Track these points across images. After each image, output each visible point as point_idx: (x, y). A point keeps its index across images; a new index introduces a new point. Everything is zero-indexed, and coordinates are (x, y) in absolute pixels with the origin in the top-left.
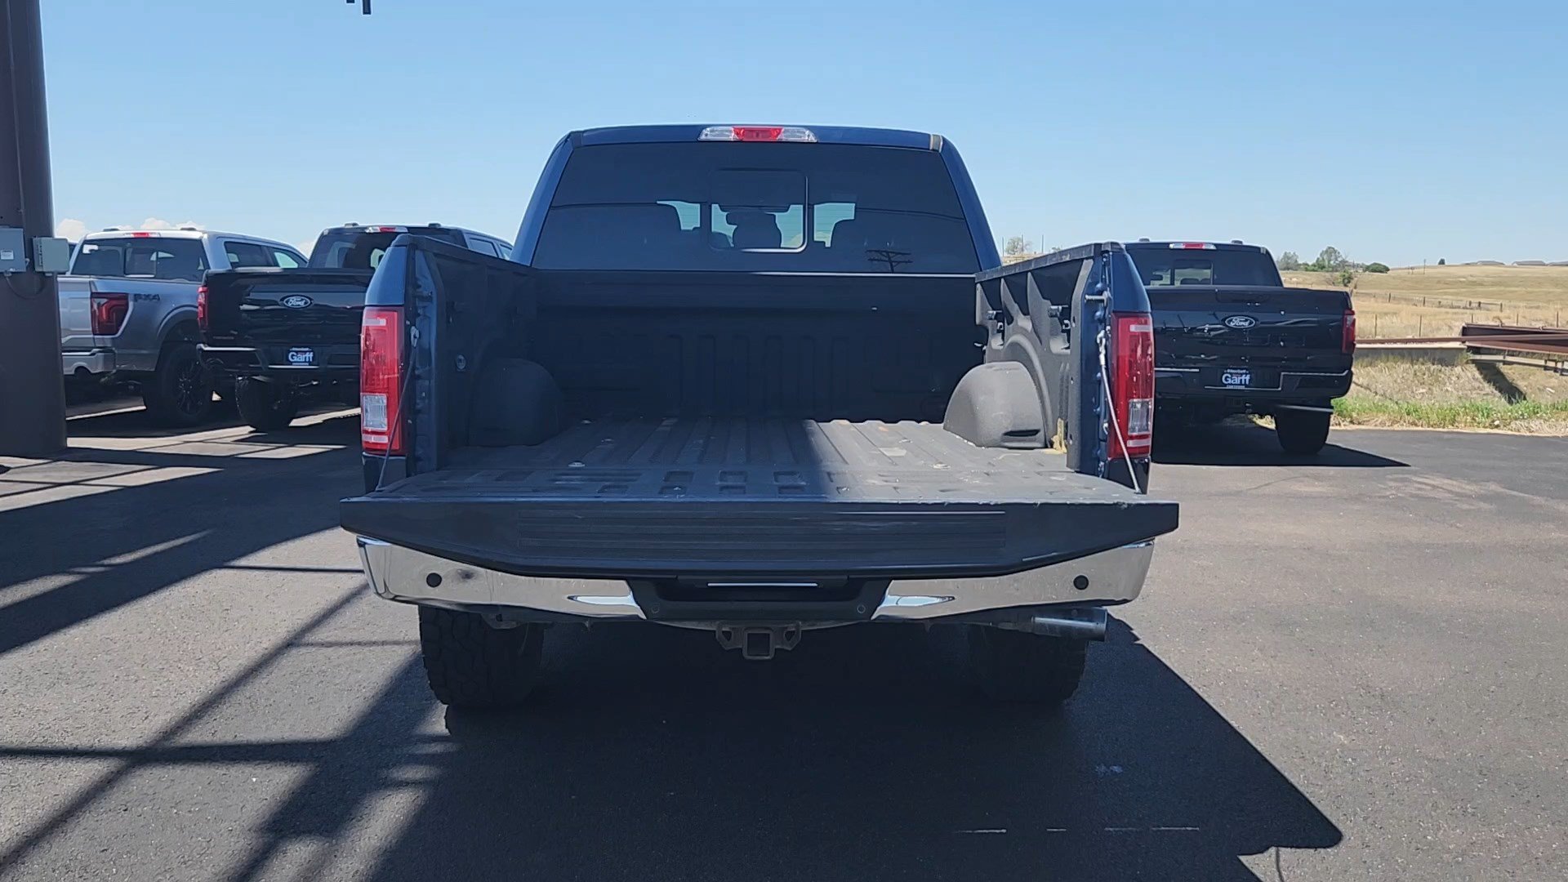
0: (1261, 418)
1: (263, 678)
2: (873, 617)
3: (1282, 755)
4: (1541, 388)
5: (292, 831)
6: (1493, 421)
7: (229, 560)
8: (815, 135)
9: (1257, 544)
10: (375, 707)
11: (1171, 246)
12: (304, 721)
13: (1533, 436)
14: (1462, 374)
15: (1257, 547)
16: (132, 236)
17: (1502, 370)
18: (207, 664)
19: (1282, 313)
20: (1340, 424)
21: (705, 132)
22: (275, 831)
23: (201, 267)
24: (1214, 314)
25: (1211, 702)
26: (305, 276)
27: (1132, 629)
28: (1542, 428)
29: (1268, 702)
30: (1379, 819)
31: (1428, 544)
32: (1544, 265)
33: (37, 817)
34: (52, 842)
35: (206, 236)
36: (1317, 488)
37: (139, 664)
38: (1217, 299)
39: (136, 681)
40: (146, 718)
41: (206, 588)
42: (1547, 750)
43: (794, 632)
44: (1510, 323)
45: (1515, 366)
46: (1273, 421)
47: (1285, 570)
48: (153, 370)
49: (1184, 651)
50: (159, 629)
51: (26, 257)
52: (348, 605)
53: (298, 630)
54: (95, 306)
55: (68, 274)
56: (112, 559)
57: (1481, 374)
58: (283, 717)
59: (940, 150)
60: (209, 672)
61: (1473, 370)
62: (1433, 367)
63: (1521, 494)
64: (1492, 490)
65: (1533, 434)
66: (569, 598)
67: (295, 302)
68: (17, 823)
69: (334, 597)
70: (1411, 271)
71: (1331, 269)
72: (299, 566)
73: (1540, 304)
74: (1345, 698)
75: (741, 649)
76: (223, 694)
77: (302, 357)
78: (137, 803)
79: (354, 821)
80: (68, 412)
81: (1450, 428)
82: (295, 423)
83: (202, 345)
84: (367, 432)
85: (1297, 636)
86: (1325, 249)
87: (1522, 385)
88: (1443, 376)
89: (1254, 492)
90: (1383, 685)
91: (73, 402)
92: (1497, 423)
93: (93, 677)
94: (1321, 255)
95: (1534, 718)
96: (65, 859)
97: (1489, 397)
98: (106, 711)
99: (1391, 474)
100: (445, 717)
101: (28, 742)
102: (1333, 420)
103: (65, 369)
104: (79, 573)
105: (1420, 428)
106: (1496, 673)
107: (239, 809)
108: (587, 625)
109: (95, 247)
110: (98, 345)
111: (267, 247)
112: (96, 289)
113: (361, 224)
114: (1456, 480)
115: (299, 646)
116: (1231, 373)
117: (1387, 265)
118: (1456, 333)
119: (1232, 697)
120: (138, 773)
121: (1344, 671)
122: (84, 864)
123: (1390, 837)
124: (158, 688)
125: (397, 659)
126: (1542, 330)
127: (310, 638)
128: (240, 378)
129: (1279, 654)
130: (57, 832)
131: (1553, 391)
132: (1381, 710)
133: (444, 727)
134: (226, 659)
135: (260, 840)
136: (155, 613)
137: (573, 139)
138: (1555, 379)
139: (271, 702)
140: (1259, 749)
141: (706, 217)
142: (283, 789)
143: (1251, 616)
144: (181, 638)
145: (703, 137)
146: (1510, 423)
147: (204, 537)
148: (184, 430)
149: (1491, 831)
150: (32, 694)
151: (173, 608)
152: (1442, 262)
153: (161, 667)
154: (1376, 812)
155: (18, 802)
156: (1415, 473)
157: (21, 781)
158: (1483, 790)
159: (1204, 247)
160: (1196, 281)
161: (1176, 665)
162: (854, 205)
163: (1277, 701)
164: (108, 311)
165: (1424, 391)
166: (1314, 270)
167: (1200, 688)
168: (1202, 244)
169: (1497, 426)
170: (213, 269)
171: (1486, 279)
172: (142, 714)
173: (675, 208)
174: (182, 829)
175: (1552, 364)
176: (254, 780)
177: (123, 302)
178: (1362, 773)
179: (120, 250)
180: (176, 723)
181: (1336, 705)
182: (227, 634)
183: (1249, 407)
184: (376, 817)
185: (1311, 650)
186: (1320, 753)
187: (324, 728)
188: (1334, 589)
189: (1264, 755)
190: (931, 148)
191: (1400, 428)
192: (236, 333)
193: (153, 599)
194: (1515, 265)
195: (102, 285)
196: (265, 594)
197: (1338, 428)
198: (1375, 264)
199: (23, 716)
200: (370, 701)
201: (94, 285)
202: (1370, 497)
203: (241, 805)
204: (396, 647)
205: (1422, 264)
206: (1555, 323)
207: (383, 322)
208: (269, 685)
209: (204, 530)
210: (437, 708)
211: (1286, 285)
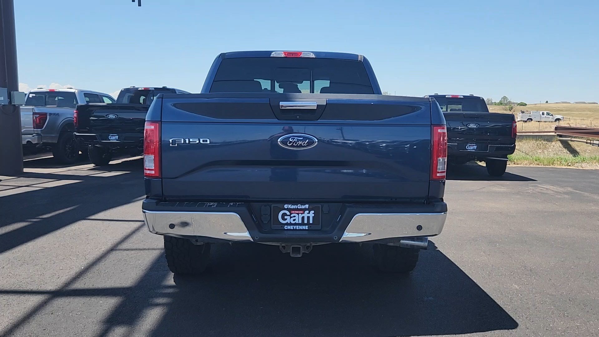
0: (481, 162)
1: (103, 262)
2: (340, 241)
3: (493, 293)
4: (585, 150)
5: (116, 322)
6: (568, 164)
7: (88, 216)
8: (315, 55)
9: (480, 211)
10: (146, 274)
11: (447, 96)
12: (119, 279)
13: (583, 169)
14: (555, 145)
15: (481, 212)
16: (48, 91)
17: (570, 144)
18: (81, 257)
19: (488, 122)
20: (510, 164)
21: (272, 53)
22: (110, 322)
23: (75, 103)
24: (462, 123)
25: (466, 272)
26: (114, 107)
27: (435, 244)
28: (587, 166)
29: (488, 272)
30: (532, 318)
31: (546, 211)
32: (585, 103)
33: (18, 317)
34: (24, 326)
35: (77, 91)
36: (503, 189)
37: (55, 257)
38: (464, 117)
39: (54, 263)
40: (58, 278)
41: (79, 227)
42: (594, 291)
43: (309, 246)
44: (573, 126)
45: (575, 142)
46: (485, 163)
47: (492, 221)
48: (56, 142)
49: (455, 253)
50: (62, 243)
51: (8, 99)
52: (134, 234)
53: (116, 244)
54: (34, 118)
55: (24, 105)
56: (43, 216)
57: (562, 145)
58: (111, 278)
59: (362, 61)
60: (82, 260)
61: (559, 144)
62: (544, 142)
63: (580, 192)
64: (569, 190)
65: (584, 169)
66: (225, 233)
67: (111, 116)
68: (10, 319)
69: (129, 231)
70: (535, 105)
71: (505, 105)
72: (115, 219)
73: (585, 118)
74: (517, 271)
75: (289, 253)
76: (88, 269)
77: (114, 138)
78: (56, 311)
79: (140, 318)
80: (24, 158)
81: (552, 166)
82: (111, 163)
83: (75, 133)
84: (146, 169)
85: (497, 247)
86: (503, 97)
87: (578, 149)
88: (548, 146)
89: (479, 190)
90: (531, 266)
91: (25, 154)
92: (569, 164)
93: (37, 262)
94: (501, 99)
95: (589, 279)
96: (30, 333)
97: (565, 154)
98: (43, 275)
99: (530, 184)
100: (173, 278)
101: (13, 288)
102: (508, 163)
103: (23, 142)
104: (30, 221)
105: (540, 166)
106: (573, 261)
107: (96, 314)
108: (231, 244)
109: (34, 95)
110: (35, 133)
111: (100, 95)
112: (35, 111)
113: (136, 87)
114: (555, 186)
115: (116, 250)
116: (469, 145)
117: (526, 103)
118: (553, 129)
119: (474, 271)
120: (56, 299)
121: (516, 261)
122: (37, 335)
123: (536, 325)
124: (63, 266)
125: (154, 255)
126: (585, 128)
127: (120, 247)
128: (90, 146)
129: (491, 254)
130: (26, 322)
131: (589, 152)
132: (531, 276)
133: (173, 282)
134: (88, 255)
135: (105, 326)
136: (60, 237)
137: (222, 55)
138: (590, 147)
139: (106, 272)
140: (485, 291)
141: (273, 86)
142: (113, 305)
143: (479, 239)
144: (70, 247)
145: (272, 56)
146: (574, 164)
147: (78, 207)
148: (68, 166)
149: (575, 323)
150: (14, 269)
151: (67, 235)
152: (547, 102)
153: (63, 258)
154: (530, 315)
155: (10, 311)
156: (540, 184)
157: (11, 302)
158: (571, 307)
159: (459, 97)
160: (455, 110)
161: (452, 258)
162: (329, 81)
163: (491, 272)
164: (39, 119)
165: (541, 151)
166: (498, 105)
167: (461, 267)
168: (458, 96)
169: (570, 165)
170: (80, 104)
171: (564, 108)
172: (56, 276)
173: (260, 82)
174: (74, 321)
175: (589, 141)
176: (101, 302)
177: (45, 116)
178: (525, 300)
179: (43, 96)
180: (70, 280)
181: (514, 274)
182: (88, 245)
183: (476, 158)
184: (148, 317)
185: (503, 252)
186: (508, 292)
187: (127, 282)
188: (511, 228)
189: (487, 293)
190: (359, 60)
191: (533, 166)
192: (88, 128)
193: (59, 232)
194: (575, 103)
195: (37, 110)
196: (102, 230)
197: (509, 166)
198: (521, 102)
199: (11, 277)
200: (145, 271)
201: (34, 110)
202: (523, 193)
203: (97, 312)
204: (153, 251)
205: (539, 103)
206: (590, 126)
207: (153, 127)
208: (105, 265)
209: (77, 205)
210: (170, 274)
211: (490, 111)
